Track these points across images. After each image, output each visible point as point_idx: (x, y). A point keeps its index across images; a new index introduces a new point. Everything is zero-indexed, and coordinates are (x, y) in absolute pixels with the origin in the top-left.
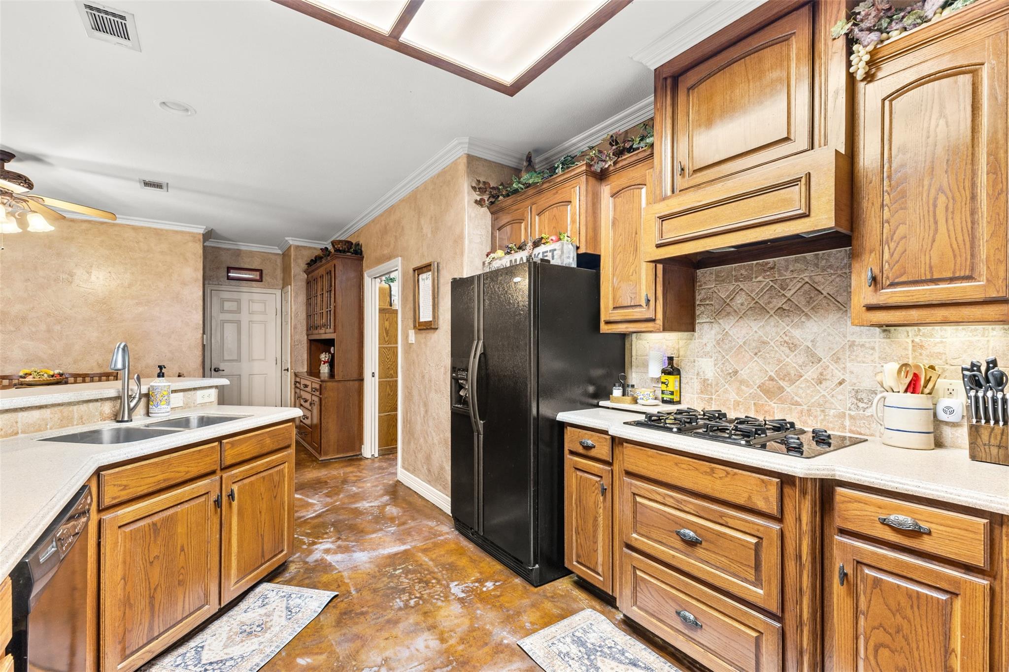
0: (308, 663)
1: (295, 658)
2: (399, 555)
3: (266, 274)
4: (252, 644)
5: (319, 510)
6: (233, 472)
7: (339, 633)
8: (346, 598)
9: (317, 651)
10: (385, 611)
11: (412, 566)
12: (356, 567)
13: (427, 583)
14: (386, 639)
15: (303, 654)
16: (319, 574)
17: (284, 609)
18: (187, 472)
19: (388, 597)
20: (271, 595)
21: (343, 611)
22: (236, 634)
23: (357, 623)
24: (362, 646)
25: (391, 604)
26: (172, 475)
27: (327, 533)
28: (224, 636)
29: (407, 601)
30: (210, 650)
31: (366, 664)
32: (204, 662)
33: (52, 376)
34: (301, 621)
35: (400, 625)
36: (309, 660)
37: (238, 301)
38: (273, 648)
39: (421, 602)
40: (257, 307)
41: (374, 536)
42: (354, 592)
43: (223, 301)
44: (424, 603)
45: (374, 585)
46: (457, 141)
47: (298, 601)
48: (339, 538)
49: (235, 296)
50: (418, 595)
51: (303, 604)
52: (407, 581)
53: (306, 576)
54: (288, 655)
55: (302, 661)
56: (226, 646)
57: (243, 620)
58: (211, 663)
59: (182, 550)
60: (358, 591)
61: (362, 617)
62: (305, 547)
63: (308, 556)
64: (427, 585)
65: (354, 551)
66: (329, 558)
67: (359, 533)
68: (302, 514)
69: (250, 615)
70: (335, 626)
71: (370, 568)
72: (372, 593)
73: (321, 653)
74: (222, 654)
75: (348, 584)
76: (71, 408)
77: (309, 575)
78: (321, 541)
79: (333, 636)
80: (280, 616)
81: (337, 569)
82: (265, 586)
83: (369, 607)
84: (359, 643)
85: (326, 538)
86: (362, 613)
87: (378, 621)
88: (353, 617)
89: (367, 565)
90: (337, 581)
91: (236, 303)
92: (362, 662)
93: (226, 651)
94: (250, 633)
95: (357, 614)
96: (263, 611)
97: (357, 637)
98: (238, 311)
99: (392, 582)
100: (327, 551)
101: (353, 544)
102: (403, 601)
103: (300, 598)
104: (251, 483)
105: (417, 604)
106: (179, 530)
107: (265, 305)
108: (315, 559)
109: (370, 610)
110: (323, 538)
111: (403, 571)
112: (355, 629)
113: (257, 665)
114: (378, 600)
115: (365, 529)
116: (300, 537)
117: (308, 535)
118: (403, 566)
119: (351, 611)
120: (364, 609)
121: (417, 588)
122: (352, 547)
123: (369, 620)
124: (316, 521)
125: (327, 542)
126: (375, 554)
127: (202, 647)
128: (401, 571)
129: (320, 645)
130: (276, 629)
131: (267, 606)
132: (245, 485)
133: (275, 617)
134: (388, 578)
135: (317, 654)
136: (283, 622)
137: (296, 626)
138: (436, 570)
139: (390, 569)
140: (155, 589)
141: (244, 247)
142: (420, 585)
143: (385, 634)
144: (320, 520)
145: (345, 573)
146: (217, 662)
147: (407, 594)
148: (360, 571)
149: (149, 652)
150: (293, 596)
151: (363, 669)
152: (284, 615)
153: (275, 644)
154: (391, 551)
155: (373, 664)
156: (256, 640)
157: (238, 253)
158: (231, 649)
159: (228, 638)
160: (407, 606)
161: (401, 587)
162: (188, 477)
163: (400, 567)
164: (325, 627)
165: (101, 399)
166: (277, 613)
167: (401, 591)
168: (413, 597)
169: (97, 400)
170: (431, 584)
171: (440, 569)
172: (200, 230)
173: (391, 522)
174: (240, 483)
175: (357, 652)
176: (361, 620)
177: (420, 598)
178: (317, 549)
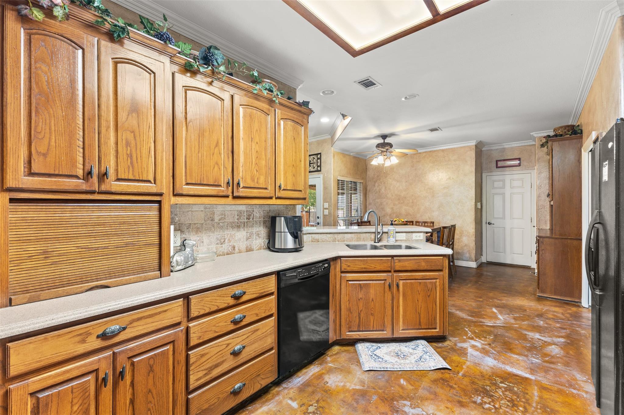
0: (403, 384)
1: (402, 378)
2: (518, 378)
3: (523, 161)
4: (394, 360)
5: (498, 324)
6: (400, 274)
7: (429, 385)
8: (453, 374)
9: (412, 383)
10: (465, 396)
11: (518, 389)
12: (479, 364)
13: (514, 405)
14: (447, 408)
15: (406, 379)
16: (455, 354)
17: (419, 356)
18: (375, 268)
19: (477, 391)
20: (421, 347)
21: (444, 378)
22: (394, 352)
23: (442, 388)
24: (432, 399)
25: (473, 396)
26: (368, 267)
27: (486, 338)
28: (390, 350)
29: (486, 403)
30: (381, 351)
31: (423, 407)
32: (375, 353)
33: (403, 222)
34: (420, 366)
35: (464, 409)
36: (405, 383)
37: (504, 181)
38: (398, 367)
39: (493, 411)
40: (516, 183)
41: (515, 356)
42: (460, 374)
43: (494, 182)
44: (495, 413)
45: (476, 380)
46: (604, 12)
47: (428, 357)
48: (490, 344)
49: (501, 178)
50: (497, 406)
51: (428, 360)
52: (501, 394)
53: (447, 351)
54: (401, 375)
55: (402, 381)
56: (386, 354)
57: (402, 349)
58: (376, 355)
59: (373, 300)
60: (464, 376)
61: (449, 388)
62: (465, 337)
63: (461, 342)
64: (512, 407)
65: (489, 356)
66: (470, 350)
67: (508, 349)
68: (485, 321)
69: (406, 349)
70: (431, 381)
71: (486, 370)
72: (470, 382)
73: (412, 386)
74: (382, 355)
75: (463, 368)
76: (360, 234)
77: (450, 351)
78: (477, 339)
79: (425, 383)
80: (415, 358)
81: (467, 358)
82: (424, 342)
83: (458, 387)
84: (432, 396)
85: (481, 340)
86: (451, 387)
87: (454, 397)
88: (445, 384)
89: (487, 368)
90: (459, 363)
91: (502, 182)
92: (423, 405)
93: (384, 355)
94: (398, 356)
95: (448, 384)
96: (411, 351)
97: (435, 394)
98: (503, 187)
99: (490, 387)
100: (473, 347)
101: (494, 352)
102: (482, 401)
103: (429, 356)
104: (411, 283)
105: (489, 409)
106: (371, 291)
107: (523, 182)
108: (462, 346)
109: (457, 389)
110: (480, 339)
111: (506, 387)
112: (439, 390)
113: (387, 368)
114: (469, 388)
115: (514, 349)
116: (469, 332)
117: (474, 333)
118: (511, 385)
119: (447, 381)
120: (454, 386)
121: (502, 402)
122: (491, 353)
123: (451, 392)
124: (488, 328)
125: (480, 342)
126: (500, 365)
127: (380, 348)
128: (506, 386)
129: (416, 382)
130: (407, 361)
131: (415, 350)
132: (407, 283)
133: (412, 357)
134: (491, 383)
135: (411, 384)
136: (413, 361)
137: (416, 366)
138: (534, 405)
139: (499, 380)
140: (361, 311)
141: (507, 146)
142: (507, 403)
143: (449, 405)
144: (492, 329)
145: (469, 363)
146: (377, 356)
147: (490, 400)
148: (478, 368)
149: (358, 335)
150: (428, 354)
151: (419, 408)
152: (416, 358)
153: (400, 366)
154: (516, 372)
155: (426, 410)
156: (396, 359)
157: (503, 150)
158: (387, 356)
159: (390, 352)
160: (481, 404)
161: (492, 393)
162: (375, 270)
163: (508, 384)
164: (427, 377)
165: (371, 232)
166: (415, 356)
167: (490, 395)
168: (492, 404)
169: (369, 233)
170: (516, 408)
171: (539, 407)
172: (473, 143)
173: (542, 356)
174: (404, 281)
175: (426, 399)
176: (447, 389)
177: (496, 408)
178: (469, 342)
